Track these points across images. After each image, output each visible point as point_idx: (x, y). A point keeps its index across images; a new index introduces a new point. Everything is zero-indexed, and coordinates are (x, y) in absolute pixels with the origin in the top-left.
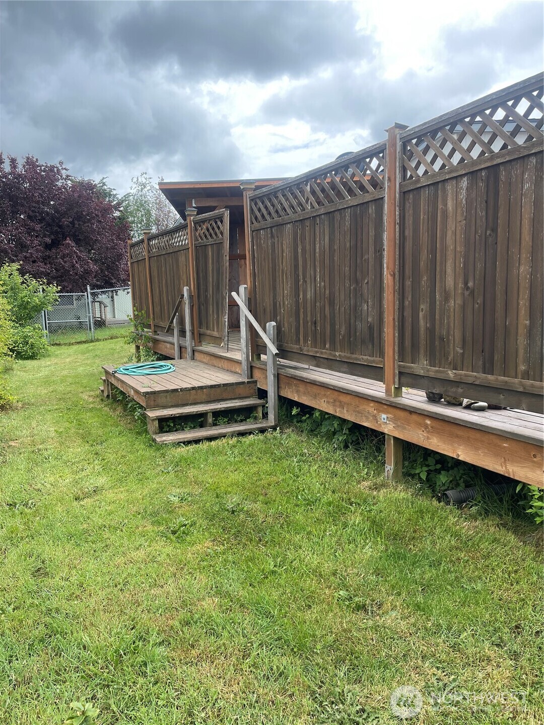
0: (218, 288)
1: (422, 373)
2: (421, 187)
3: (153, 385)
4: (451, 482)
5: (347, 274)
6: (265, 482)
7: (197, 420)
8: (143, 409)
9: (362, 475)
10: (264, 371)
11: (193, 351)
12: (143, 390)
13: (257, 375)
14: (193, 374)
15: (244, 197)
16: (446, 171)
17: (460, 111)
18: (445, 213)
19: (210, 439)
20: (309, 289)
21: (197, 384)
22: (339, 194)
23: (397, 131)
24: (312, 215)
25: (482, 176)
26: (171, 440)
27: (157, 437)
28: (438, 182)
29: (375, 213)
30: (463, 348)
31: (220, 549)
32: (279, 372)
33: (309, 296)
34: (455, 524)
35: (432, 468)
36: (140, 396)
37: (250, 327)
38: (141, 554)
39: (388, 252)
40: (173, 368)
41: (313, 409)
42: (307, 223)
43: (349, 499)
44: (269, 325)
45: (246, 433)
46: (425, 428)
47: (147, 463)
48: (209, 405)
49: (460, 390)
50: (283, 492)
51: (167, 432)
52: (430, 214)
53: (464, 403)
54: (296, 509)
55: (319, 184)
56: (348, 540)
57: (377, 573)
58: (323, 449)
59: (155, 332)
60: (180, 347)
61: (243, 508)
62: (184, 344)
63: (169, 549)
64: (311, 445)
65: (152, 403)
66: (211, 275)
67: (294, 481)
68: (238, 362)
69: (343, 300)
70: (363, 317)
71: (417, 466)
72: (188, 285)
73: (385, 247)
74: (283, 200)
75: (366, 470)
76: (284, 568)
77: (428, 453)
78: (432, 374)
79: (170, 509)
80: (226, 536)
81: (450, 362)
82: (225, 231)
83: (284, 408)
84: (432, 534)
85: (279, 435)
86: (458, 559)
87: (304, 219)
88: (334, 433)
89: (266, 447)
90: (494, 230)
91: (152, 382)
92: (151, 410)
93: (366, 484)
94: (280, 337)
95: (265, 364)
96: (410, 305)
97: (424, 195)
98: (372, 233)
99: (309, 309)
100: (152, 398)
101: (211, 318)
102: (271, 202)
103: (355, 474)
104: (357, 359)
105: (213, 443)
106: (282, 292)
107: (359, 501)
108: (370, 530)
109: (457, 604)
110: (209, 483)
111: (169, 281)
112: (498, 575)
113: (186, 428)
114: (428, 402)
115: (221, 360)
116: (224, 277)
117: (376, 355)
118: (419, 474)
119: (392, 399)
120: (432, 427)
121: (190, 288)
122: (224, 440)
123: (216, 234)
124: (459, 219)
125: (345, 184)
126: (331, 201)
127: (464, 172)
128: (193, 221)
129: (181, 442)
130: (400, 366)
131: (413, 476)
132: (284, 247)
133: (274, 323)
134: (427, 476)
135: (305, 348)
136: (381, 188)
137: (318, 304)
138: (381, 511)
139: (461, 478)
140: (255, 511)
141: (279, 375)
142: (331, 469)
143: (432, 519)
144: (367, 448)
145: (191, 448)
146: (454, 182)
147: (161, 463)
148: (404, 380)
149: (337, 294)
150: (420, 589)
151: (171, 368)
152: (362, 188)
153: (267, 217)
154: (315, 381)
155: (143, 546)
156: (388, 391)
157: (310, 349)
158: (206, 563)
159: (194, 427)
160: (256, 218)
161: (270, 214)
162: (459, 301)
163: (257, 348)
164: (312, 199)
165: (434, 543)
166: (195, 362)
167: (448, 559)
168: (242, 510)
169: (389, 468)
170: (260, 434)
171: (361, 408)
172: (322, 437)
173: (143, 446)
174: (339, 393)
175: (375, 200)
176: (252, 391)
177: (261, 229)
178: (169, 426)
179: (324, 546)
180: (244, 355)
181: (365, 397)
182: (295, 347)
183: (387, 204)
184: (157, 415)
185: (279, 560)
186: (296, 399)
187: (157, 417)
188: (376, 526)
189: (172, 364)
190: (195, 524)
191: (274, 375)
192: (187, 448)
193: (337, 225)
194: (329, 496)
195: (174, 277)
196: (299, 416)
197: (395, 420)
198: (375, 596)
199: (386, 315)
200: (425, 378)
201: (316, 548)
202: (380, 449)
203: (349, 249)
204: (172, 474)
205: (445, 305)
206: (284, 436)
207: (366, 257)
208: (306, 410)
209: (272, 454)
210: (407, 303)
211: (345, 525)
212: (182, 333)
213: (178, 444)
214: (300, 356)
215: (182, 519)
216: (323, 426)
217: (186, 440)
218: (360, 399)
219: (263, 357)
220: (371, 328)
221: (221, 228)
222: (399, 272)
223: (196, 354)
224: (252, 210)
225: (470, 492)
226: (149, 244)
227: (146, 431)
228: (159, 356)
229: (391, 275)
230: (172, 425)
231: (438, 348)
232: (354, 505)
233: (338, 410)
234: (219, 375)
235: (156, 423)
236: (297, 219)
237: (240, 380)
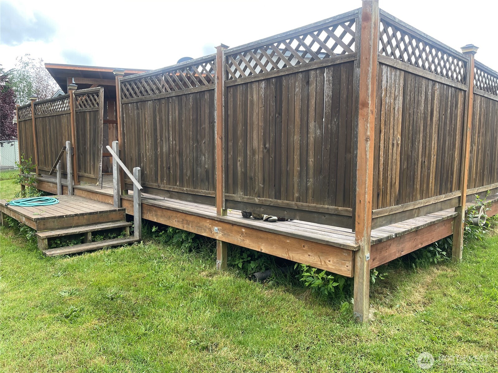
0: (94, 142)
1: (239, 200)
2: (237, 85)
3: (42, 214)
4: (257, 267)
5: (191, 136)
6: (135, 277)
7: (80, 238)
8: (34, 231)
9: (201, 268)
10: (131, 202)
11: (73, 188)
12: (34, 217)
13: (126, 204)
14: (74, 205)
15: (116, 80)
16: (252, 76)
17: (260, 42)
18: (252, 102)
19: (90, 251)
20: (164, 145)
21: (79, 212)
22: (185, 84)
23: (222, 49)
24: (167, 96)
25: (273, 82)
26: (59, 253)
27: (47, 251)
28: (248, 83)
29: (209, 98)
30: (264, 184)
31: (104, 324)
32: (143, 202)
33: (164, 150)
34: (260, 293)
35: (245, 260)
36: (31, 221)
37: (121, 170)
38: (42, 334)
39: (218, 124)
40: (57, 201)
41: (167, 227)
42: (163, 101)
43: (194, 284)
44: (135, 170)
45: (118, 246)
46: (242, 234)
47: (39, 271)
48: (89, 227)
49: (262, 210)
50: (148, 283)
51: (54, 248)
52: (243, 102)
53: (264, 218)
54: (158, 293)
55: (171, 77)
56: (195, 308)
57: (214, 326)
58: (175, 253)
59: (40, 175)
60: (62, 186)
61: (120, 295)
62: (66, 184)
63: (64, 328)
64: (166, 251)
65: (42, 227)
66: (89, 133)
67: (156, 275)
68: (111, 196)
69: (189, 153)
70: (202, 165)
71: (236, 259)
72: (69, 139)
73: (216, 121)
74: (146, 85)
75: (204, 265)
76: (152, 331)
77: (243, 250)
78: (245, 200)
79: (62, 301)
80: (108, 315)
81: (256, 193)
82: (101, 102)
83: (146, 228)
84: (247, 299)
85: (143, 246)
86: (263, 313)
87: (161, 99)
88: (182, 243)
89: (134, 255)
90: (280, 114)
91: (41, 211)
92: (41, 232)
93: (204, 273)
94: (143, 178)
95: (132, 197)
96: (232, 157)
97: (240, 89)
98: (207, 111)
99: (164, 159)
100: (42, 223)
101: (89, 165)
102: (137, 85)
103: (197, 268)
104: (198, 192)
105: (93, 254)
106: (144, 147)
107: (200, 284)
108: (208, 301)
109: (263, 338)
110: (92, 281)
111: (52, 137)
112: (285, 319)
113: (70, 244)
114: (243, 218)
115: (97, 194)
116: (100, 135)
117: (211, 189)
118: (237, 264)
119: (221, 217)
120: (245, 233)
121: (71, 141)
122: (101, 252)
123: (93, 104)
124: (260, 106)
125: (189, 78)
126: (180, 88)
127: (263, 78)
128: (74, 94)
129: (67, 255)
130: (226, 196)
131: (234, 266)
132: (146, 116)
133: (139, 168)
134: (242, 266)
135: (162, 185)
136: (213, 83)
137: (171, 156)
138: (215, 289)
139: (262, 264)
140: (129, 297)
141: (143, 204)
142: (181, 266)
143: (246, 290)
144: (204, 251)
145: (76, 258)
146: (257, 84)
147: (51, 270)
148: (228, 204)
149: (184, 149)
150: (241, 333)
151: (55, 201)
152: (200, 82)
153: (134, 95)
154: (169, 207)
155: (43, 329)
156: (218, 212)
157: (166, 186)
158: (94, 334)
159: (77, 244)
160: (125, 95)
161: (135, 93)
162: (261, 156)
163: (125, 185)
164: (167, 86)
165: (248, 305)
166: (75, 197)
167: (257, 313)
168: (119, 297)
169: (219, 262)
170: (128, 246)
171: (201, 224)
172: (173, 245)
173: (34, 259)
174: (186, 215)
175: (209, 90)
176: (122, 216)
177: (129, 103)
178: (56, 243)
179: (179, 314)
180: (115, 191)
181: (204, 216)
182: (154, 185)
183: (217, 93)
184: (46, 235)
185: (148, 326)
186: (155, 220)
187: (46, 236)
188: (212, 299)
189: (56, 198)
190: (83, 309)
191: (139, 204)
192: (72, 259)
193: (183, 105)
194: (181, 283)
195: (57, 133)
196: (157, 233)
197: (223, 230)
198: (213, 339)
199: (217, 164)
200: (241, 203)
201: (174, 315)
202: (213, 251)
203: (192, 120)
204: (61, 277)
205: (253, 158)
206: (147, 247)
207: (204, 126)
208: (162, 228)
209: (138, 259)
210: (230, 156)
211: (192, 300)
212: (64, 175)
213: (65, 256)
214: (158, 191)
215: (72, 307)
216: (174, 238)
217: (71, 253)
218: (200, 218)
219: (130, 192)
220: (207, 172)
221: (98, 101)
222: (225, 136)
223: (76, 191)
224: (122, 89)
225: (268, 272)
226: (35, 108)
227: (37, 248)
228: (42, 193)
229: (220, 138)
230: (59, 242)
231: (249, 184)
232: (197, 287)
233: (185, 226)
234: (95, 205)
235: (46, 241)
236: (156, 98)
237: (113, 208)
